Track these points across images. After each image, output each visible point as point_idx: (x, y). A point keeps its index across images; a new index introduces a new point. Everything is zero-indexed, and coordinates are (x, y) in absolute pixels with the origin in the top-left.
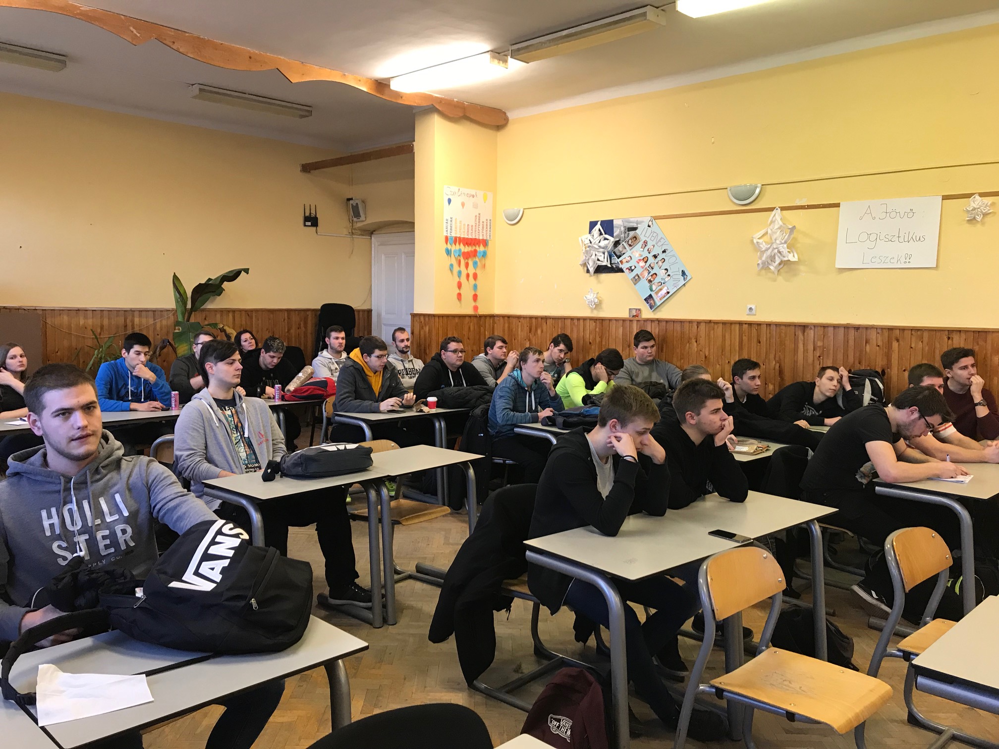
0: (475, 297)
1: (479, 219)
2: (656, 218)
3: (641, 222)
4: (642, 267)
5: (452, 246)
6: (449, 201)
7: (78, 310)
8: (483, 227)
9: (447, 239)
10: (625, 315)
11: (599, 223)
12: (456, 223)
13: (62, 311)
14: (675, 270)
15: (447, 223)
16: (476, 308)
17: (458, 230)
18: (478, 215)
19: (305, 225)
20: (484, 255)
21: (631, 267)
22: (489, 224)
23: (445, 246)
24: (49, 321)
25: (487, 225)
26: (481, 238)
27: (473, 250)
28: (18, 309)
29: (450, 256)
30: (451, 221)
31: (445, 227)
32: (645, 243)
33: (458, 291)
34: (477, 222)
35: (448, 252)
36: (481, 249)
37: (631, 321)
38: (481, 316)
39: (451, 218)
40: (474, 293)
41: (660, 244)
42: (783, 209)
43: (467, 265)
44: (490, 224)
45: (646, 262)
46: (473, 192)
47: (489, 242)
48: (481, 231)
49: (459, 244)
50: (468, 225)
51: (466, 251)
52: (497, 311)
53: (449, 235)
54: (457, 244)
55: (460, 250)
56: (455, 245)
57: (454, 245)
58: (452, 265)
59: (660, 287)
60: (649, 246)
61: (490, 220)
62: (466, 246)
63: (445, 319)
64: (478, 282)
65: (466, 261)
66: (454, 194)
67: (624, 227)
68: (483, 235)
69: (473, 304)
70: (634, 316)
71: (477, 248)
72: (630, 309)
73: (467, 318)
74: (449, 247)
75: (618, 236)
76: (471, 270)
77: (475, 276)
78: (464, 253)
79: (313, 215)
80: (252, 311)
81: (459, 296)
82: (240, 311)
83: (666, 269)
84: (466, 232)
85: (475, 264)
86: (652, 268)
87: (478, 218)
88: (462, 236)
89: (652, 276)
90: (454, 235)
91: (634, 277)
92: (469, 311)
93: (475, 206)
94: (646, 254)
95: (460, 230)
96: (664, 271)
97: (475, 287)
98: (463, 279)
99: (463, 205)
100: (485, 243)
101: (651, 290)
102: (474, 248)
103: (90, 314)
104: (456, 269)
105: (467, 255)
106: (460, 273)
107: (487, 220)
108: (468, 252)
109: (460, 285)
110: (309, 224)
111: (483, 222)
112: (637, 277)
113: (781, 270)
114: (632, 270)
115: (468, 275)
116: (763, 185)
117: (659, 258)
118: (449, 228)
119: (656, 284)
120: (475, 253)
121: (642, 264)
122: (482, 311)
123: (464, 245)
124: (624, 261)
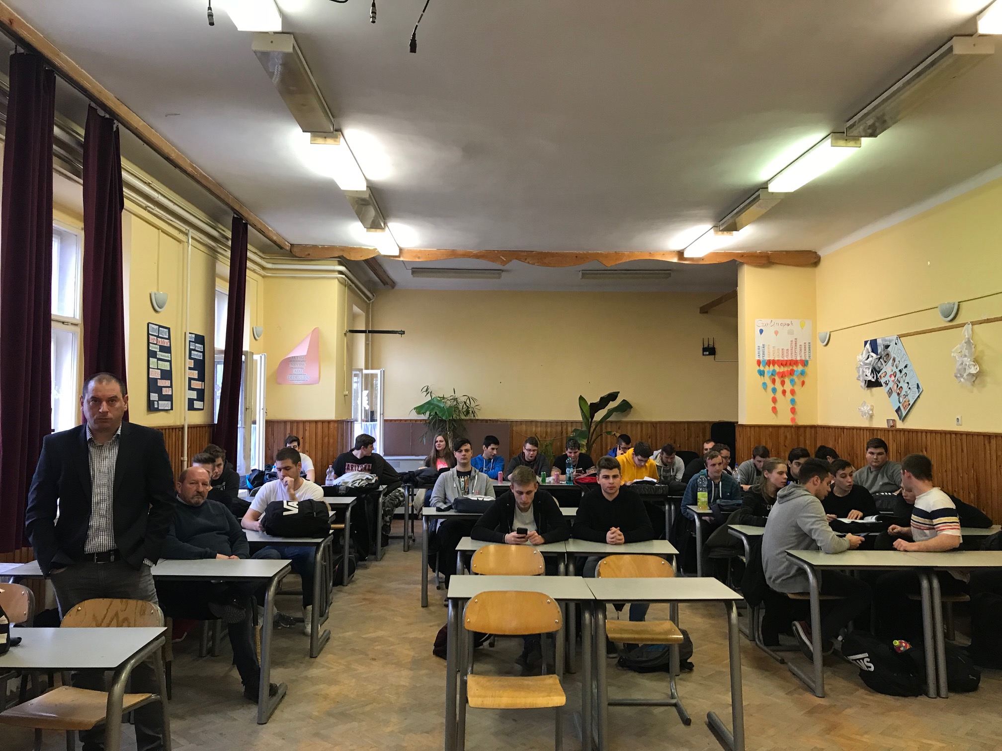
0: (793, 410)
1: (796, 343)
2: (900, 337)
3: (890, 341)
4: (893, 381)
5: (765, 368)
6: (761, 331)
7: (532, 422)
8: (801, 350)
9: (759, 363)
10: (885, 425)
11: (869, 342)
12: (769, 348)
13: (521, 422)
14: (913, 386)
15: (759, 349)
16: (793, 420)
17: (772, 354)
18: (794, 340)
19: (703, 355)
20: (803, 373)
21: (886, 381)
22: (807, 347)
23: (758, 368)
24: (514, 428)
25: (805, 348)
26: (798, 359)
27: (789, 370)
28: (497, 421)
29: (764, 376)
30: (764, 347)
31: (757, 353)
32: (894, 360)
33: (773, 405)
34: (794, 346)
35: (762, 373)
36: (800, 368)
37: (888, 431)
38: (798, 427)
39: (763, 345)
40: (792, 406)
41: (903, 360)
42: (973, 323)
43: (783, 383)
44: (809, 347)
45: (895, 377)
46: (788, 321)
47: (809, 362)
48: (798, 353)
49: (774, 365)
50: (783, 349)
51: (781, 371)
52: (820, 422)
53: (761, 359)
54: (771, 365)
55: (774, 371)
56: (769, 366)
57: (767, 367)
58: (764, 384)
59: (905, 399)
60: (897, 362)
61: (809, 343)
62: (782, 367)
63: (757, 429)
64: (796, 398)
65: (782, 379)
66: (766, 325)
67: (883, 345)
68: (801, 356)
69: (791, 416)
70: (891, 426)
71: (795, 368)
72: (887, 420)
73: (782, 428)
74: (762, 368)
75: (881, 353)
76: (788, 387)
77: (793, 392)
78: (779, 373)
79: (711, 346)
80: (656, 423)
81: (774, 410)
82: (647, 423)
83: (908, 383)
84: (781, 354)
85: (792, 381)
86: (899, 382)
87: (794, 342)
88: (776, 359)
89: (899, 389)
90: (767, 358)
91: (889, 391)
92: (788, 422)
93: (791, 333)
94: (895, 369)
95: (774, 353)
96: (907, 385)
97: (793, 401)
98: (779, 395)
99: (776, 333)
100: (804, 363)
101: (900, 402)
102: (791, 368)
103: (539, 424)
104: (770, 386)
105: (782, 375)
106: (774, 390)
107: (805, 343)
108: (783, 372)
109: (774, 400)
110: (707, 353)
111: (800, 345)
112: (890, 391)
113: (976, 382)
114: (887, 384)
115: (784, 392)
116: (960, 302)
117: (903, 373)
118: (761, 353)
119: (902, 396)
120: (792, 373)
121: (893, 378)
122: (801, 422)
123: (779, 366)
124: (882, 376)
